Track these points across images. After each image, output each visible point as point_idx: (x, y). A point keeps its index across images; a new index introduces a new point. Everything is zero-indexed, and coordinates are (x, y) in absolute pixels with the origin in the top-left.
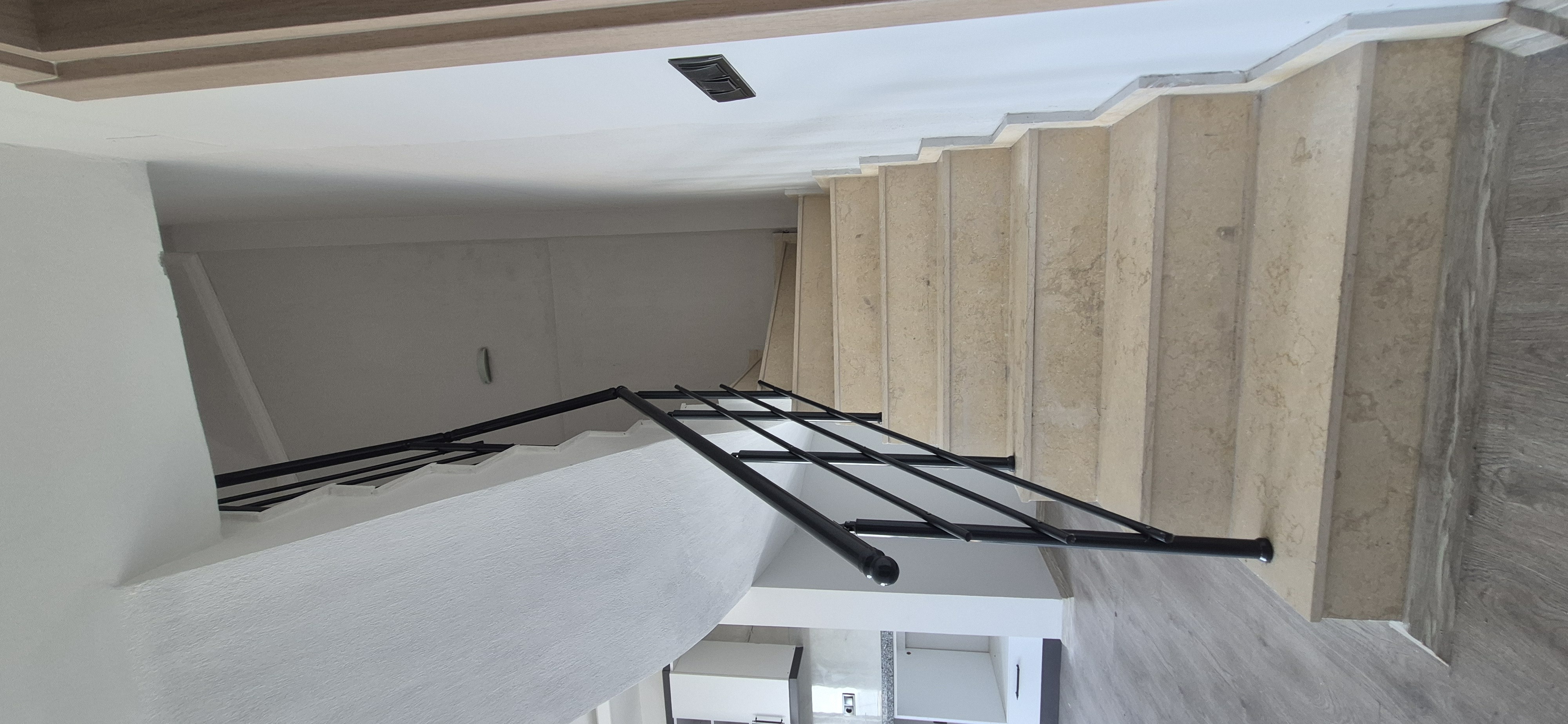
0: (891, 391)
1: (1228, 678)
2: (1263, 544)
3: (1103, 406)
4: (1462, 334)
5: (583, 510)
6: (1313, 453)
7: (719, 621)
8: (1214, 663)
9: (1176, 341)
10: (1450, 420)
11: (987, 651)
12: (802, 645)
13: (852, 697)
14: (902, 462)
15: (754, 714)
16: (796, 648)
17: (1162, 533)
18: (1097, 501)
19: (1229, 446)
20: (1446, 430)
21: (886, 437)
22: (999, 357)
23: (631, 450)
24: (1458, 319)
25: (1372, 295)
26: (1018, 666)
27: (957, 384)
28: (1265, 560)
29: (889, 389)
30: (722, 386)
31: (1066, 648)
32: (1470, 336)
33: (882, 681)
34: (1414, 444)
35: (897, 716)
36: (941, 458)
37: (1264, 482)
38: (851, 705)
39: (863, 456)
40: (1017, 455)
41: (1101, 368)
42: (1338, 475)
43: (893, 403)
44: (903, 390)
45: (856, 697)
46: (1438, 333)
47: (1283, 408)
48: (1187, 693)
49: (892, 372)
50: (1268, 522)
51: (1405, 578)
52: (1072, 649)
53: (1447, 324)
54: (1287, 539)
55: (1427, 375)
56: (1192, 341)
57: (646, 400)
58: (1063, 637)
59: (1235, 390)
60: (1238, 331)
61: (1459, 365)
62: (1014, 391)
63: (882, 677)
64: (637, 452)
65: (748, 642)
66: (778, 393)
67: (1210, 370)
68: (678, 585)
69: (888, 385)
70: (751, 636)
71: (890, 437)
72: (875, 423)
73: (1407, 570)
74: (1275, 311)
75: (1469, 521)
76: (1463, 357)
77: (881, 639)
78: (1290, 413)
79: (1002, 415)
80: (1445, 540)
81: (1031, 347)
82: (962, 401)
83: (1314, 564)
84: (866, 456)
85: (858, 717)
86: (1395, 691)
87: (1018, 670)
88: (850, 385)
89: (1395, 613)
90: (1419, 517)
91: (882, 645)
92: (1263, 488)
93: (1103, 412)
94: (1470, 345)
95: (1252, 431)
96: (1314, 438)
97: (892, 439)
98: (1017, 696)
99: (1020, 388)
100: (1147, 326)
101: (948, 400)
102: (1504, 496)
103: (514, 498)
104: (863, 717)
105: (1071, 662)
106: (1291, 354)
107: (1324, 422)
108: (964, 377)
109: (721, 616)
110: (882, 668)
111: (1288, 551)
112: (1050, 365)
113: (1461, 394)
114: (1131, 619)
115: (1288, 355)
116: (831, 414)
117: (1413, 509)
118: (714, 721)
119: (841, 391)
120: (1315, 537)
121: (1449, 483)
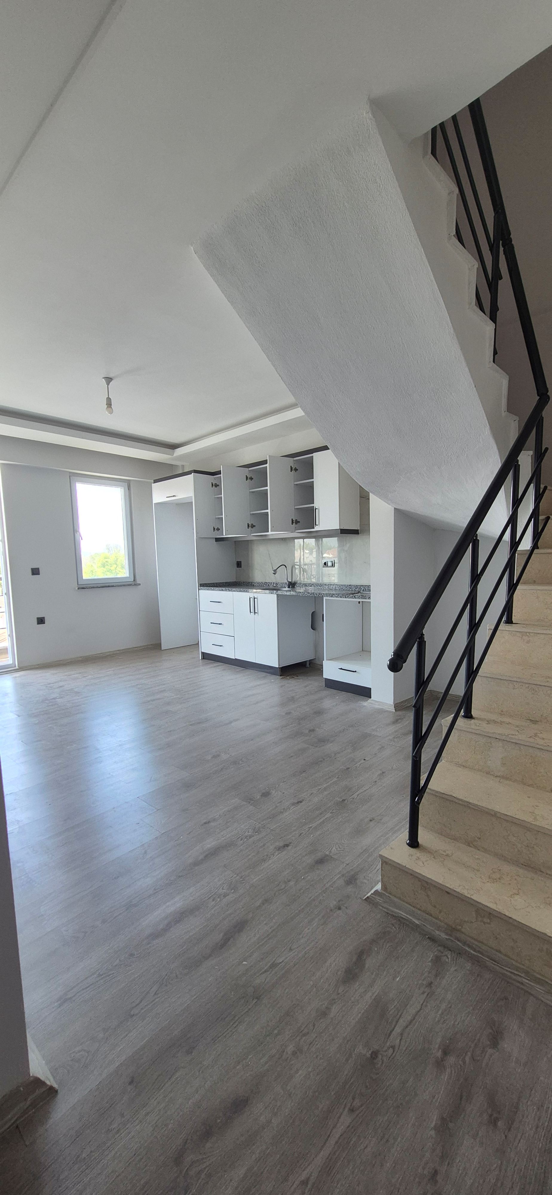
0: (528, 634)
1: (355, 796)
2: (416, 844)
3: (501, 780)
4: (520, 976)
5: (440, 401)
6: (460, 886)
7: (371, 493)
8: (361, 791)
9: (536, 839)
10: (475, 950)
11: (363, 649)
12: (360, 533)
13: (333, 566)
14: (469, 650)
15: (319, 507)
16: (358, 530)
17: (420, 801)
18: (443, 761)
19: (469, 844)
20: (469, 946)
21: (493, 628)
22: (546, 718)
23: (489, 426)
24: (529, 979)
25: (547, 949)
26: (356, 671)
27: (526, 688)
28: (408, 842)
29: (529, 633)
30: (545, 488)
31: (367, 701)
32: (520, 979)
33: (343, 585)
34: (463, 930)
35: (325, 598)
36: (472, 674)
37: (447, 855)
38: (329, 565)
39: (473, 624)
40: (473, 721)
41: (528, 786)
42: (448, 893)
43: (518, 634)
44: (528, 642)
45: (333, 568)
46: (522, 967)
47: (487, 880)
48: (347, 771)
49: (543, 636)
50: (426, 850)
51: (400, 898)
52: (367, 704)
53: (527, 973)
54: (417, 857)
55: (500, 952)
56: (535, 847)
57: (535, 428)
58: (372, 700)
59: (502, 857)
60: (541, 873)
61: (504, 968)
62: (517, 726)
63: (345, 585)
64: (487, 431)
65: (360, 497)
66: (537, 536)
67: (516, 850)
68: (392, 469)
69: (532, 633)
70: (363, 499)
71: (492, 630)
72: (504, 619)
73: (404, 901)
74: (548, 898)
75: (426, 935)
76: (507, 971)
77: (366, 586)
78: (484, 883)
79: (502, 712)
80: (417, 922)
81: (545, 748)
82: (514, 689)
83: (405, 865)
84: (474, 626)
85: (322, 569)
86: (353, 873)
87: (354, 672)
88: (538, 597)
89: (384, 887)
90: (428, 917)
91: (363, 586)
92: (445, 854)
93: (498, 779)
94: (514, 977)
95: (477, 859)
96: (468, 889)
97: (492, 631)
98: (340, 669)
99: (517, 733)
100: (546, 827)
101: (515, 679)
102: (435, 954)
103: (448, 353)
104: (322, 573)
105: (359, 702)
106: (518, 896)
107: (475, 897)
108: (532, 693)
109: (374, 493)
110: (350, 585)
111: (412, 855)
112: (531, 756)
113: (487, 961)
114: (382, 748)
115: (517, 894)
116: (512, 588)
117: (431, 915)
118: (313, 481)
119: (533, 591)
120: (418, 871)
121: (444, 936)
